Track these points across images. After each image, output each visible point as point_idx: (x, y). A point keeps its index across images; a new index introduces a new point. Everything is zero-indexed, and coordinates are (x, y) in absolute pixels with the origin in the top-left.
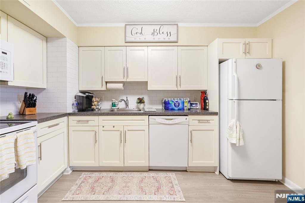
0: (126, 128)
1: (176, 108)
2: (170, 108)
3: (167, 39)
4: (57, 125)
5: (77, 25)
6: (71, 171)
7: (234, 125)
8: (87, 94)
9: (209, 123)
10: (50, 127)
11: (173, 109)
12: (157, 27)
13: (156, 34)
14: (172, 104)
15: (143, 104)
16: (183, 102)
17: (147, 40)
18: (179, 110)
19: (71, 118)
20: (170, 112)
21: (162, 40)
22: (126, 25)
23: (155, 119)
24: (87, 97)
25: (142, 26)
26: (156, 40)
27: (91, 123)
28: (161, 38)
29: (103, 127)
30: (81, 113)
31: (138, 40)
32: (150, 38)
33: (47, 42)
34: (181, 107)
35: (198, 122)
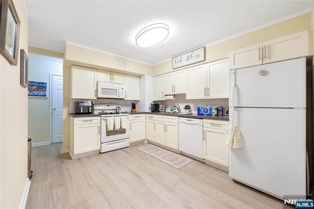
0: (167, 123)
1: (205, 114)
2: (200, 113)
3: (197, 61)
4: (140, 117)
5: (152, 65)
6: (147, 142)
7: (230, 129)
8: (155, 103)
9: (221, 127)
10: (136, 117)
11: (202, 114)
12: (190, 54)
13: (189, 58)
14: (201, 110)
15: (187, 110)
16: (211, 109)
17: (184, 64)
18: (207, 115)
19: (147, 115)
20: (200, 116)
21: (193, 62)
22: (172, 58)
23: (181, 119)
24: (155, 104)
25: (180, 56)
26: (190, 63)
27: (153, 118)
28: (193, 60)
29: (158, 121)
30: (152, 113)
31: (179, 66)
32: (186, 63)
33: (140, 78)
34: (209, 112)
35: (211, 125)
